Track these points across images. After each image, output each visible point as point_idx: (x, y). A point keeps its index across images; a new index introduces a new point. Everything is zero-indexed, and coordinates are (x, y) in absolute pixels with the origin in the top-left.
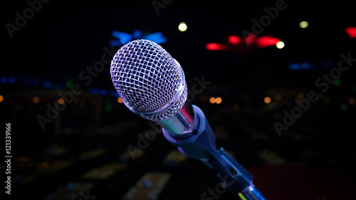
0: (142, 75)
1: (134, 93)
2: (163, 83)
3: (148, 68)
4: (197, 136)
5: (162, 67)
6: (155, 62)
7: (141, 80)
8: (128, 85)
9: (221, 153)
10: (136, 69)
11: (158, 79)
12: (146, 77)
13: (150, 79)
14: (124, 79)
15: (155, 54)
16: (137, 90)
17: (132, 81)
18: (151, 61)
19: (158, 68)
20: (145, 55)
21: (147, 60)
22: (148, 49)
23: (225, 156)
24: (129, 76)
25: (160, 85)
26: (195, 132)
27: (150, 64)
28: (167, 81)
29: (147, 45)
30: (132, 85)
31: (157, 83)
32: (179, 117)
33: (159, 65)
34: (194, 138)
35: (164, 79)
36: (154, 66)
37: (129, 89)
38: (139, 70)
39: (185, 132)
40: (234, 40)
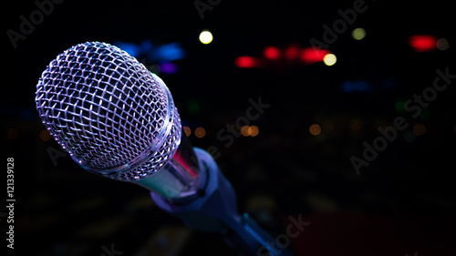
0: (87, 105)
1: (76, 137)
2: (130, 119)
3: (100, 93)
4: (204, 199)
5: (127, 90)
6: (113, 82)
7: (86, 113)
8: (64, 123)
9: (244, 222)
10: (77, 94)
11: (119, 111)
12: (95, 108)
13: (103, 112)
14: (56, 113)
15: (113, 67)
16: (81, 133)
17: (70, 117)
18: (106, 79)
19: (117, 93)
20: (95, 69)
21: (98, 77)
22: (102, 58)
23: (251, 226)
24: (64, 106)
25: (123, 122)
26: (201, 193)
27: (102, 85)
28: (137, 116)
29: (100, 51)
30: (70, 124)
31: (117, 119)
32: (172, 171)
33: (120, 86)
34: (200, 203)
35: (132, 112)
36: (110, 89)
37: (65, 130)
38: (83, 95)
39: (184, 195)
40: (272, 53)
